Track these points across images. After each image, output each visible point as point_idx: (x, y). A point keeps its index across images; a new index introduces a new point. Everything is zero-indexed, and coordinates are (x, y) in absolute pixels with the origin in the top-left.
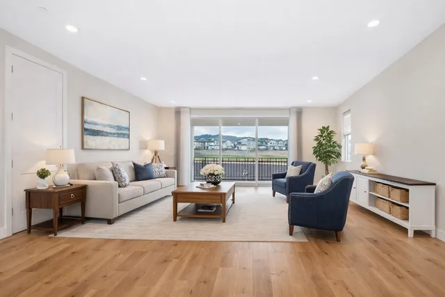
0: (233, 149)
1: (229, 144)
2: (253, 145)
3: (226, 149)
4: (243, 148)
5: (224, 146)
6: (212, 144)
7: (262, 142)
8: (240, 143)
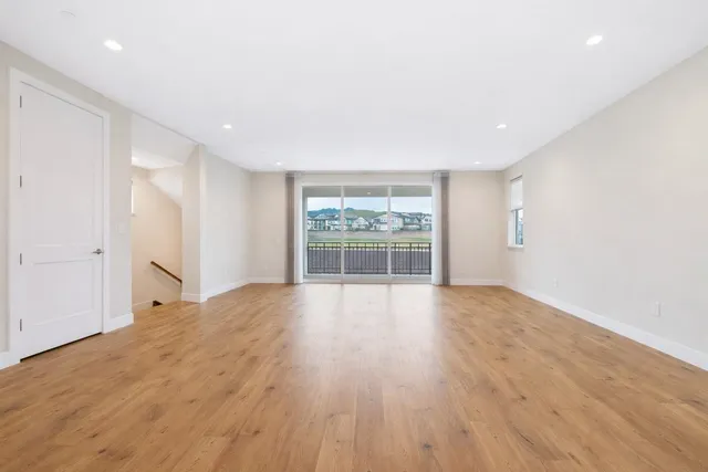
0: (368, 229)
1: (362, 221)
2: (399, 223)
3: (357, 230)
4: (384, 228)
5: (355, 225)
6: (336, 222)
7: (412, 219)
8: (378, 221)
